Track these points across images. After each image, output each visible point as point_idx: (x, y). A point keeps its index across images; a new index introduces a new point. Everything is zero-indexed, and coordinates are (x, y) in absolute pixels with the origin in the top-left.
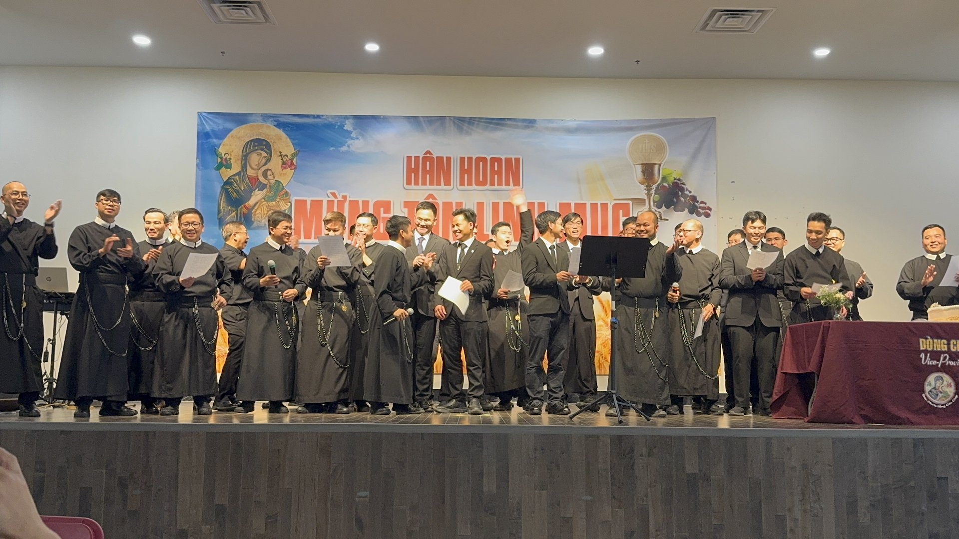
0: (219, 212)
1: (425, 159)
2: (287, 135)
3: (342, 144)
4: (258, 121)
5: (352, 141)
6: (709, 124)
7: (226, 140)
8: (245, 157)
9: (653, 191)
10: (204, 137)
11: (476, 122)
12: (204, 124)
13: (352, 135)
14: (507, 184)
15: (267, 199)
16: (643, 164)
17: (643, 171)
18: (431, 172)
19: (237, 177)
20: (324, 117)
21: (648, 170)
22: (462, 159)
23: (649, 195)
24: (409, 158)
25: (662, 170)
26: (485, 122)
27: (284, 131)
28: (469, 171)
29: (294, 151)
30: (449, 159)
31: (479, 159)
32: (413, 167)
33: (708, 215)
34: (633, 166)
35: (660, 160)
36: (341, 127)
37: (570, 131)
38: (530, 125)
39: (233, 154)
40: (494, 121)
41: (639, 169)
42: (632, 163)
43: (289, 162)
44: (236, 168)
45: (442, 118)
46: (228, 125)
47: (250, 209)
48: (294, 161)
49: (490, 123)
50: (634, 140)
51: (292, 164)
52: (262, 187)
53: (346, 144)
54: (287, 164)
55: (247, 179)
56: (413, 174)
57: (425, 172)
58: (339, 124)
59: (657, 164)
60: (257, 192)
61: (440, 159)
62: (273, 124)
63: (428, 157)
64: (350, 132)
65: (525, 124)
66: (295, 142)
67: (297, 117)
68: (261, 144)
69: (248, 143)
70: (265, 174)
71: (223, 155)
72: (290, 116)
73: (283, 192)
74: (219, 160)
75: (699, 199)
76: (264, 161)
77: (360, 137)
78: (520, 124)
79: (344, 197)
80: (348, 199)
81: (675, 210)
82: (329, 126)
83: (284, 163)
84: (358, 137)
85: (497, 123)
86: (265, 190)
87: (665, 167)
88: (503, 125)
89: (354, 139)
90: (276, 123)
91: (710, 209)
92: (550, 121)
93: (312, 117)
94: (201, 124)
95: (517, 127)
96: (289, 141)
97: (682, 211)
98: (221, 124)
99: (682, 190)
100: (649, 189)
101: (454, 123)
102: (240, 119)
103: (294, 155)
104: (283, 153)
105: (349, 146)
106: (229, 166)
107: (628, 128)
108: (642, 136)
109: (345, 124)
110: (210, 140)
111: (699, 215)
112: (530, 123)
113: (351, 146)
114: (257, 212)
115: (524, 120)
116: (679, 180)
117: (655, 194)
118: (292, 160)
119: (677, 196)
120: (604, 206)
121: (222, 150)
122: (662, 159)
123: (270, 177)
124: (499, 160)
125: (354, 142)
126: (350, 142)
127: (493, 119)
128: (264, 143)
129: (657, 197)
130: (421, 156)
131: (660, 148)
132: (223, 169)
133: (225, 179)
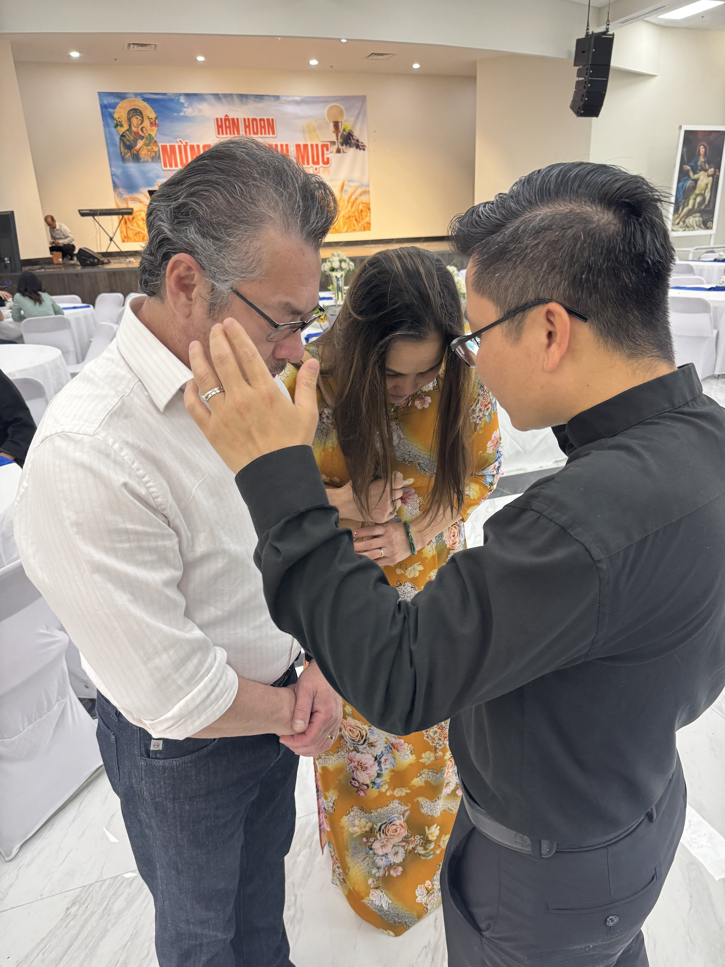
0: (121, 153)
1: (226, 120)
2: (150, 106)
3: (181, 111)
4: (132, 97)
6: (363, 99)
7: (117, 109)
8: (129, 120)
9: (339, 137)
10: (104, 107)
11: (249, 97)
12: (102, 99)
13: (185, 106)
14: (269, 134)
15: (147, 145)
16: (334, 122)
17: (334, 126)
18: (229, 127)
19: (127, 132)
20: (168, 94)
21: (336, 125)
22: (245, 119)
23: (337, 139)
25: (343, 125)
26: (254, 97)
27: (148, 103)
28: (249, 126)
29: (155, 116)
30: (238, 119)
31: (254, 120)
32: (220, 124)
33: (364, 149)
34: (329, 123)
35: (342, 119)
36: (178, 100)
37: (297, 103)
41: (332, 124)
42: (328, 121)
43: (154, 123)
44: (126, 127)
45: (231, 95)
46: (117, 100)
47: (138, 151)
48: (157, 122)
50: (328, 108)
51: (156, 124)
52: (142, 138)
53: (183, 111)
54: (153, 124)
55: (133, 133)
56: (220, 129)
57: (226, 127)
58: (177, 98)
59: (340, 122)
60: (140, 141)
61: (233, 119)
63: (227, 119)
64: (183, 104)
65: (274, 98)
66: (156, 110)
67: (153, 95)
68: (136, 112)
69: (129, 111)
70: (142, 130)
71: (117, 119)
72: (150, 94)
73: (153, 141)
74: (116, 122)
75: (360, 141)
76: (140, 122)
77: (190, 107)
78: (272, 98)
79: (186, 143)
80: (189, 144)
81: (350, 147)
82: (171, 100)
83: (151, 123)
84: (188, 107)
85: (260, 97)
86: (144, 140)
87: (344, 123)
88: (263, 99)
89: (186, 108)
90: (142, 98)
91: (365, 146)
92: (287, 96)
93: (162, 94)
94: (100, 100)
95: (271, 100)
96: (152, 110)
97: (353, 147)
98: (112, 100)
99: (352, 136)
100: (337, 136)
101: (238, 97)
102: (121, 96)
103: (156, 118)
104: (150, 117)
105: (184, 113)
106: (122, 126)
107: (326, 101)
108: (332, 105)
109: (180, 99)
110: (108, 109)
111: (360, 149)
112: (277, 98)
114: (143, 153)
115: (274, 96)
116: (351, 131)
118: (155, 121)
119: (350, 139)
120: (317, 145)
121: (116, 116)
123: (145, 132)
124: (263, 120)
125: (187, 110)
126: (185, 110)
127: (257, 95)
128: (138, 111)
129: (341, 140)
130: (223, 118)
131: (341, 113)
132: (119, 128)
133: (121, 134)
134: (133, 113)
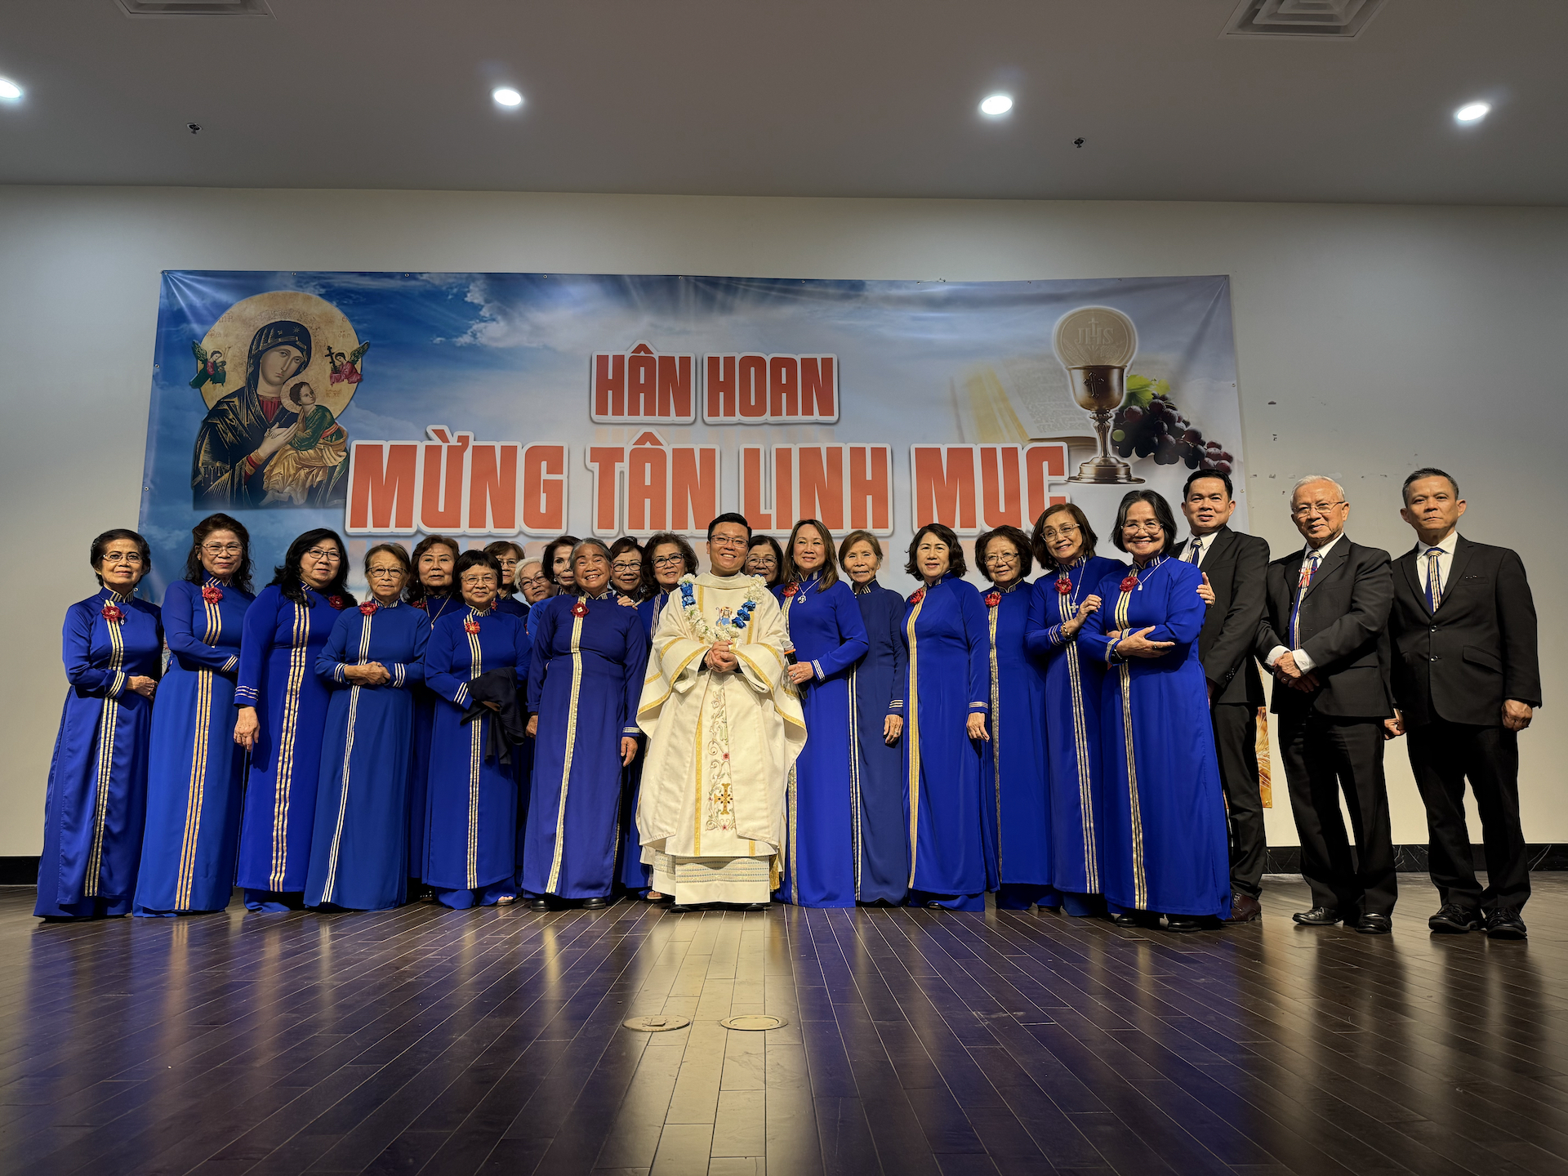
1: (636, 362)
2: (346, 314)
3: (461, 331)
4: (285, 286)
5: (483, 324)
6: (1216, 288)
7: (217, 327)
8: (256, 360)
9: (1111, 422)
10: (171, 320)
11: (742, 287)
12: (173, 293)
13: (482, 313)
14: (808, 410)
16: (1087, 369)
17: (1088, 383)
18: (648, 389)
19: (236, 401)
20: (425, 277)
21: (1098, 381)
22: (713, 362)
23: (1102, 429)
24: (603, 360)
25: (1128, 380)
26: (759, 287)
27: (339, 305)
28: (728, 387)
30: (685, 361)
31: (748, 362)
32: (610, 377)
34: (1067, 372)
35: (1123, 359)
36: (461, 296)
37: (933, 303)
38: (852, 293)
39: (230, 354)
40: (778, 286)
41: (1079, 378)
42: (1064, 367)
45: (670, 279)
46: (223, 297)
49: (771, 289)
50: (1066, 320)
51: (353, 371)
53: (469, 332)
55: (257, 403)
56: (610, 393)
57: (635, 388)
58: (455, 290)
59: (1115, 368)
60: (276, 430)
61: (667, 361)
62: (317, 292)
63: (642, 356)
64: (478, 308)
65: (841, 292)
66: (361, 327)
67: (367, 278)
69: (262, 330)
70: (295, 394)
71: (209, 356)
72: (354, 275)
73: (333, 429)
74: (200, 366)
75: (1206, 439)
76: (294, 366)
77: (499, 318)
78: (831, 291)
79: (464, 440)
80: (472, 443)
81: (1159, 461)
82: (435, 296)
84: (494, 317)
85: (783, 288)
87: (1133, 372)
88: (797, 293)
89: (485, 321)
90: (323, 291)
91: (1229, 458)
92: (892, 283)
93: (399, 277)
94: (166, 295)
95: (826, 296)
96: (348, 325)
97: (1173, 461)
98: (209, 295)
99: (1170, 419)
100: (1101, 418)
101: (696, 287)
102: (248, 283)
103: (358, 354)
105: (474, 335)
106: (219, 377)
107: (1053, 296)
108: (1083, 311)
109: (469, 292)
110: (184, 326)
112: (852, 289)
113: (479, 335)
115: (839, 283)
116: (1163, 398)
117: (1116, 427)
119: (1160, 433)
120: (1010, 454)
121: (207, 345)
122: (1125, 356)
124: (790, 363)
125: (485, 328)
126: (477, 326)
127: (775, 281)
128: (297, 330)
129: (1120, 434)
130: (628, 355)
131: (1120, 336)
132: (208, 385)
133: (211, 405)
134: (276, 336)
